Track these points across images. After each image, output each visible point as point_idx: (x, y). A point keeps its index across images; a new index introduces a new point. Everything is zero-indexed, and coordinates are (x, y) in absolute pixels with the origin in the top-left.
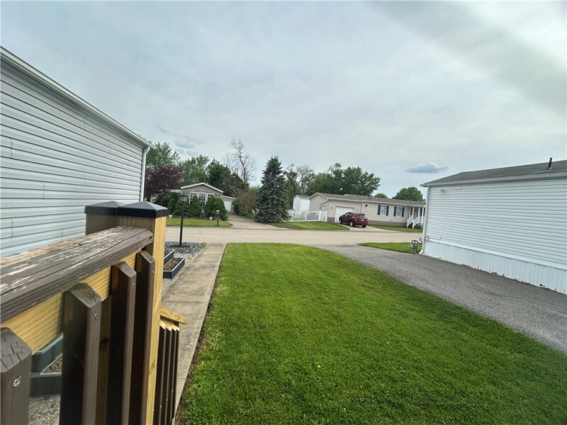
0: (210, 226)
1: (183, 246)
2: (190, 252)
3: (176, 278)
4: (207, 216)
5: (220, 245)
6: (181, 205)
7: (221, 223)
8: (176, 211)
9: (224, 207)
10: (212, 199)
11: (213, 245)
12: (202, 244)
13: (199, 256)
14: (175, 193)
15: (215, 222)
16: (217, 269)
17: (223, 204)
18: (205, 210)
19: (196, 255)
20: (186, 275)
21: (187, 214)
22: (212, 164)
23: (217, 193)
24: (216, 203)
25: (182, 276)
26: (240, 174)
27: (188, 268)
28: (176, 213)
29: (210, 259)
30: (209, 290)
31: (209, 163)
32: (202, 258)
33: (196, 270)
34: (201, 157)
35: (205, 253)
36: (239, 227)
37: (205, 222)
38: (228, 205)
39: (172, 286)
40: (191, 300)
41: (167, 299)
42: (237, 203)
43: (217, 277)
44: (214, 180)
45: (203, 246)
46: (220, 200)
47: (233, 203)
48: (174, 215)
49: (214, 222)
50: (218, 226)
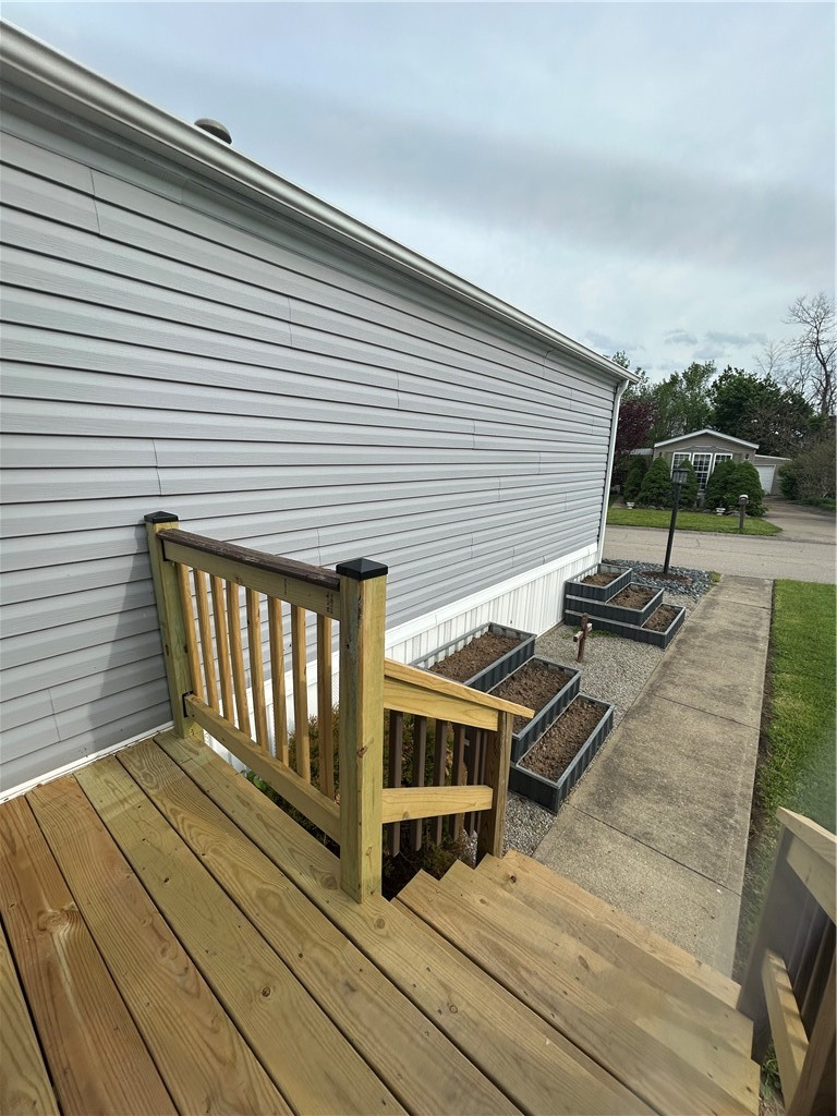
0: (721, 531)
1: (673, 577)
2: (688, 591)
3: (672, 648)
4: (711, 507)
5: (754, 582)
6: (653, 482)
7: (749, 523)
8: (641, 494)
9: (758, 485)
10: (725, 467)
11: (736, 579)
12: (710, 574)
13: (712, 604)
14: (640, 457)
15: (733, 521)
16: (764, 646)
17: (755, 476)
18: (707, 491)
19: (703, 600)
20: (693, 647)
21: (665, 500)
22: (725, 377)
23: (739, 451)
24: (735, 476)
25: (684, 648)
26: (808, 392)
27: (691, 630)
28: (641, 499)
29: (739, 618)
30: (755, 697)
31: (714, 377)
32: (717, 611)
33: (709, 637)
34: (696, 367)
35: (721, 598)
36: (802, 537)
37: (704, 518)
38: (766, 477)
39: (666, 665)
40: (715, 711)
41: (662, 692)
42: (793, 472)
43: (770, 669)
44: (729, 416)
45: (711, 579)
46: (749, 467)
47: (780, 473)
48: (637, 503)
49: (728, 519)
50: (741, 531)
